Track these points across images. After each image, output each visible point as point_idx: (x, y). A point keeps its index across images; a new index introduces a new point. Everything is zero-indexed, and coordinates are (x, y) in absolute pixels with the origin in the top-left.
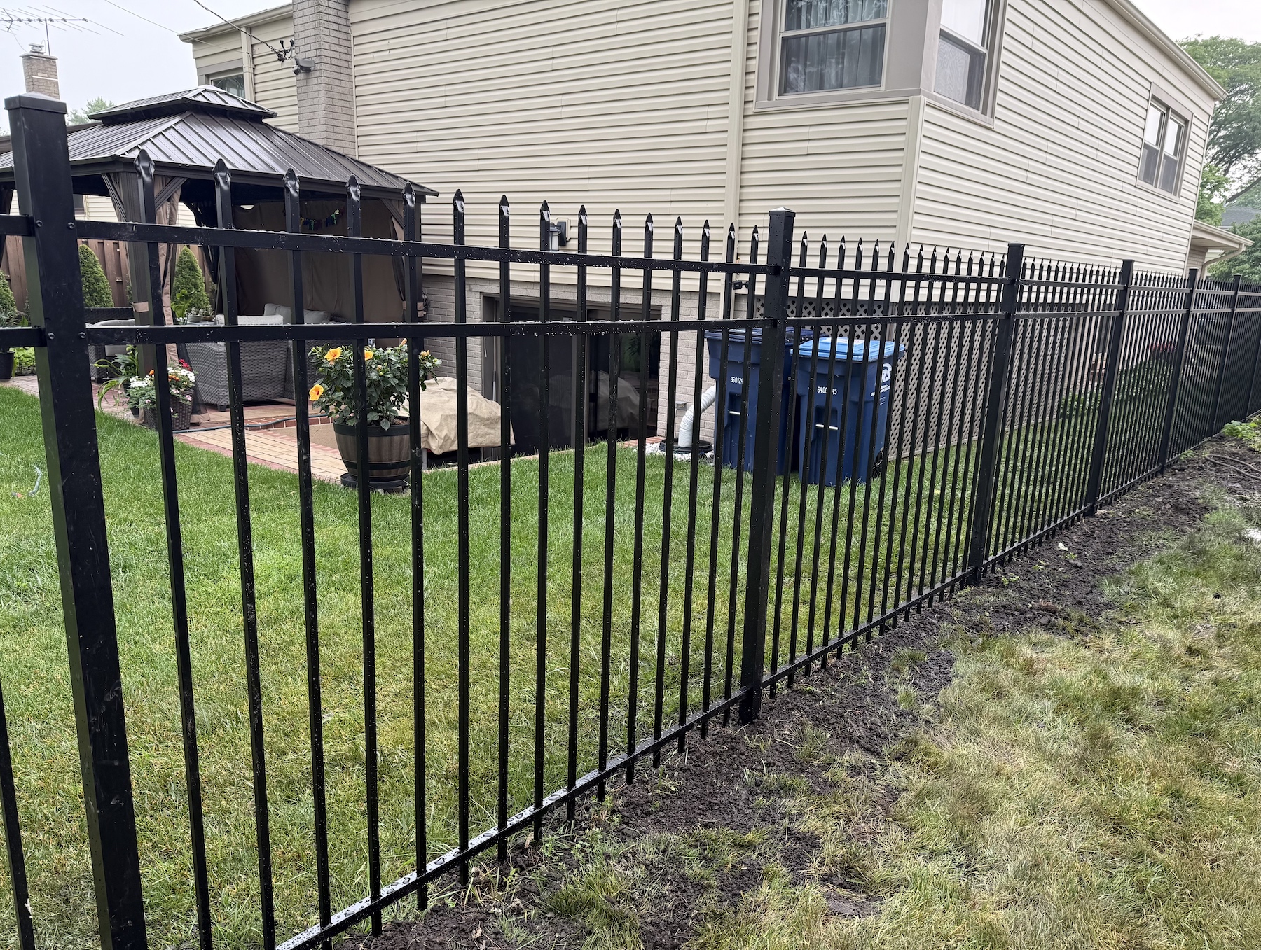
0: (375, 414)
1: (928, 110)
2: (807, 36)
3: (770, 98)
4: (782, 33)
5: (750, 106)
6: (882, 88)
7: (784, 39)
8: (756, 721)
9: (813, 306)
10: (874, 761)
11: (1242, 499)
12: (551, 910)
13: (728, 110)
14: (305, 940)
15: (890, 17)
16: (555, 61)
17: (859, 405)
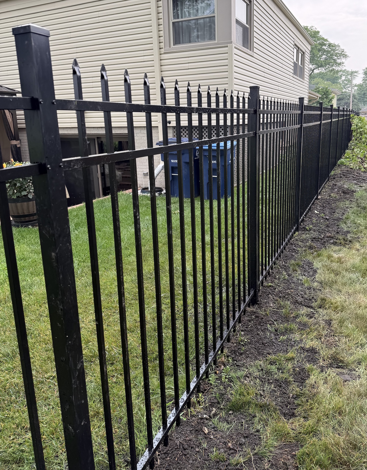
0: (25, 192)
1: (235, 49)
2: (182, 21)
3: (170, 47)
4: (172, 20)
5: (162, 50)
6: (216, 41)
7: (173, 23)
8: (258, 302)
9: (197, 129)
10: (312, 310)
11: (360, 186)
12: (230, 410)
13: (153, 52)
14: (146, 460)
15: (216, 13)
16: (71, 34)
17: (225, 166)
